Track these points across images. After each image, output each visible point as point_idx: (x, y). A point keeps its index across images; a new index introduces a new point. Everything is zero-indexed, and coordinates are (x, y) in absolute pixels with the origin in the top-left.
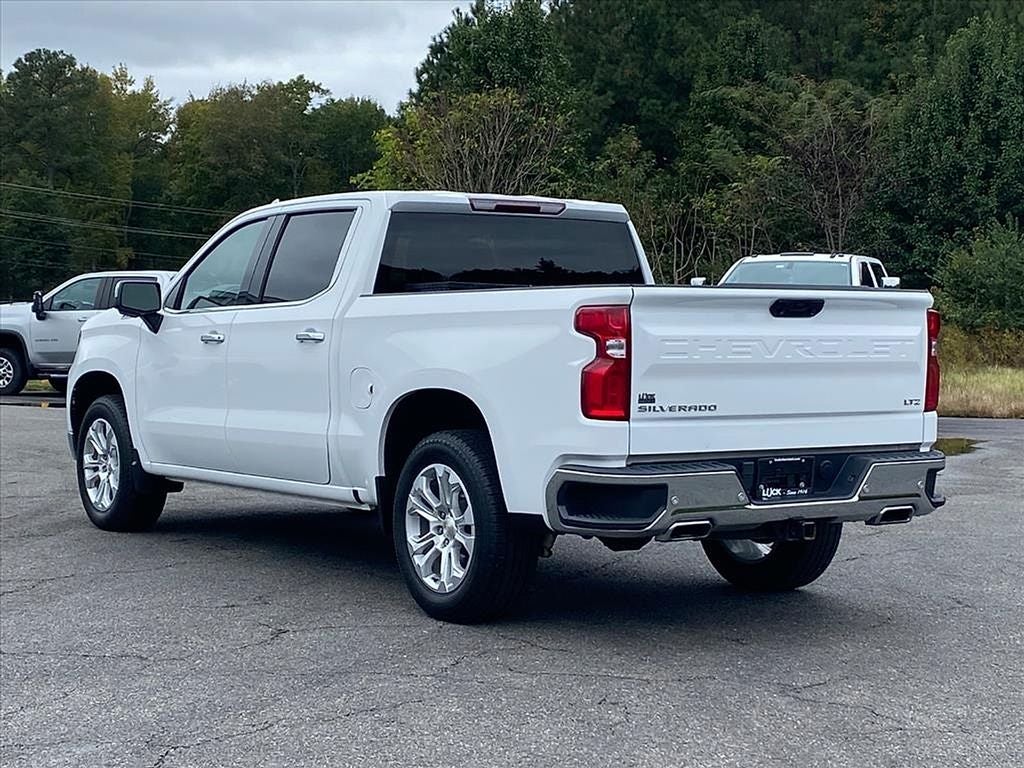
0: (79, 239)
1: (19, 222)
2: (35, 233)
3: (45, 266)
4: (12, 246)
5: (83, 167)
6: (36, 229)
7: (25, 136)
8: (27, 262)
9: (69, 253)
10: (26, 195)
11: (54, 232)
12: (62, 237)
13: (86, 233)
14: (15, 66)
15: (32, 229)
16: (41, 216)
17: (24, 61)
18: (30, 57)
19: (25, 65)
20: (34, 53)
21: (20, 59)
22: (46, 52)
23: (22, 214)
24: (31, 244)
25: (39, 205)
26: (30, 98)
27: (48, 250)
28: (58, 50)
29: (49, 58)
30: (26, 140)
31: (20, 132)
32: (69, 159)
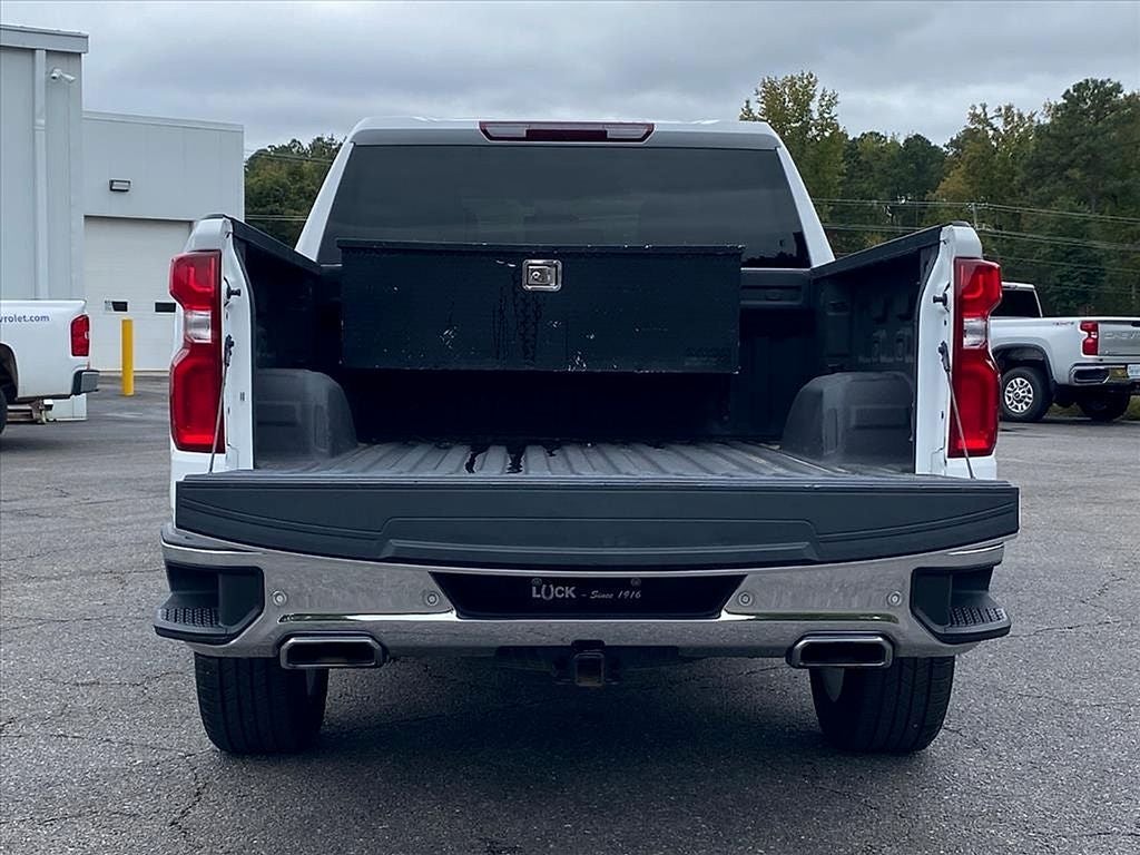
0: (1114, 261)
1: (1055, 247)
2: (1070, 257)
3: (1079, 289)
4: (1049, 270)
5: (1126, 191)
6: (1071, 253)
7: (1070, 165)
8: (1060, 285)
9: (1104, 275)
10: (1063, 221)
11: (1090, 255)
12: (1097, 260)
13: (1124, 256)
14: (1064, 97)
15: (1068, 254)
16: (1076, 241)
17: (1072, 92)
18: (1078, 88)
19: (1073, 96)
20: (1081, 83)
21: (1068, 91)
22: (1094, 82)
23: (1059, 238)
24: (1067, 268)
25: (1079, 230)
26: (1075, 128)
27: (1083, 273)
28: (1105, 79)
29: (1096, 87)
30: (1073, 168)
31: (1064, 160)
32: (1114, 184)
